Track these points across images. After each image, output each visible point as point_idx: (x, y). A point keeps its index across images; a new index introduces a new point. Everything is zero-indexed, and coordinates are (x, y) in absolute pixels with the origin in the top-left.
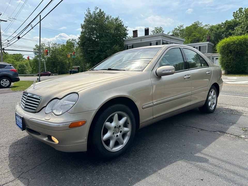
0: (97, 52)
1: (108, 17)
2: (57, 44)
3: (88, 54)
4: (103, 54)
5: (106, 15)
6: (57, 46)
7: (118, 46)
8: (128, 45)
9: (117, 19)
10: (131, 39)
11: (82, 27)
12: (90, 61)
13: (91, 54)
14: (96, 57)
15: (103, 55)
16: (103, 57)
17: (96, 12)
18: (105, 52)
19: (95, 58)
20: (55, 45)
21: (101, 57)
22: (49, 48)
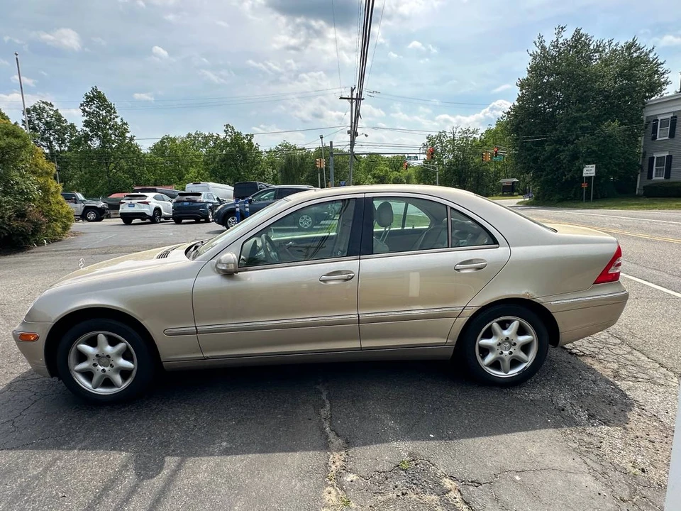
0: (550, 145)
1: (598, 46)
2: (471, 131)
3: (528, 151)
4: (567, 148)
5: (594, 43)
6: (470, 135)
7: (616, 124)
8: (659, 118)
9: (630, 46)
10: (664, 100)
11: (522, 86)
12: (532, 167)
13: (536, 151)
14: (549, 158)
15: (568, 150)
16: (566, 157)
17: (561, 41)
18: (573, 143)
19: (544, 161)
20: (466, 133)
21: (559, 158)
22: (454, 140)
